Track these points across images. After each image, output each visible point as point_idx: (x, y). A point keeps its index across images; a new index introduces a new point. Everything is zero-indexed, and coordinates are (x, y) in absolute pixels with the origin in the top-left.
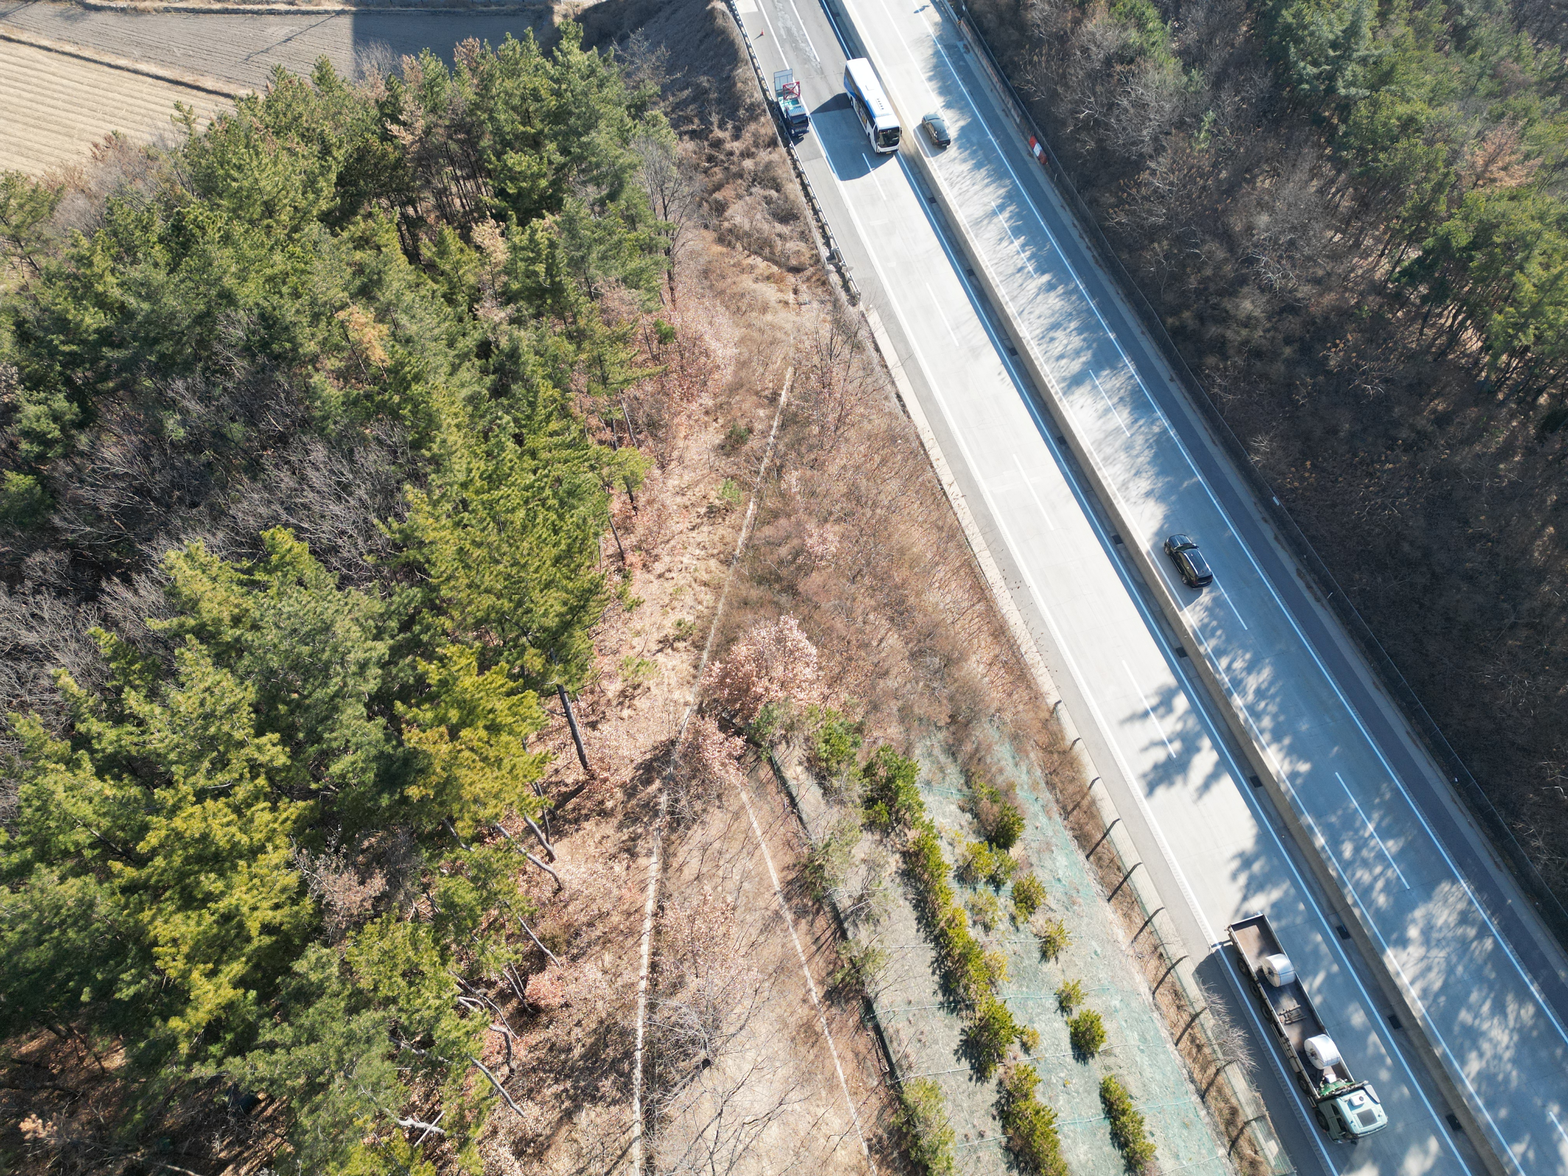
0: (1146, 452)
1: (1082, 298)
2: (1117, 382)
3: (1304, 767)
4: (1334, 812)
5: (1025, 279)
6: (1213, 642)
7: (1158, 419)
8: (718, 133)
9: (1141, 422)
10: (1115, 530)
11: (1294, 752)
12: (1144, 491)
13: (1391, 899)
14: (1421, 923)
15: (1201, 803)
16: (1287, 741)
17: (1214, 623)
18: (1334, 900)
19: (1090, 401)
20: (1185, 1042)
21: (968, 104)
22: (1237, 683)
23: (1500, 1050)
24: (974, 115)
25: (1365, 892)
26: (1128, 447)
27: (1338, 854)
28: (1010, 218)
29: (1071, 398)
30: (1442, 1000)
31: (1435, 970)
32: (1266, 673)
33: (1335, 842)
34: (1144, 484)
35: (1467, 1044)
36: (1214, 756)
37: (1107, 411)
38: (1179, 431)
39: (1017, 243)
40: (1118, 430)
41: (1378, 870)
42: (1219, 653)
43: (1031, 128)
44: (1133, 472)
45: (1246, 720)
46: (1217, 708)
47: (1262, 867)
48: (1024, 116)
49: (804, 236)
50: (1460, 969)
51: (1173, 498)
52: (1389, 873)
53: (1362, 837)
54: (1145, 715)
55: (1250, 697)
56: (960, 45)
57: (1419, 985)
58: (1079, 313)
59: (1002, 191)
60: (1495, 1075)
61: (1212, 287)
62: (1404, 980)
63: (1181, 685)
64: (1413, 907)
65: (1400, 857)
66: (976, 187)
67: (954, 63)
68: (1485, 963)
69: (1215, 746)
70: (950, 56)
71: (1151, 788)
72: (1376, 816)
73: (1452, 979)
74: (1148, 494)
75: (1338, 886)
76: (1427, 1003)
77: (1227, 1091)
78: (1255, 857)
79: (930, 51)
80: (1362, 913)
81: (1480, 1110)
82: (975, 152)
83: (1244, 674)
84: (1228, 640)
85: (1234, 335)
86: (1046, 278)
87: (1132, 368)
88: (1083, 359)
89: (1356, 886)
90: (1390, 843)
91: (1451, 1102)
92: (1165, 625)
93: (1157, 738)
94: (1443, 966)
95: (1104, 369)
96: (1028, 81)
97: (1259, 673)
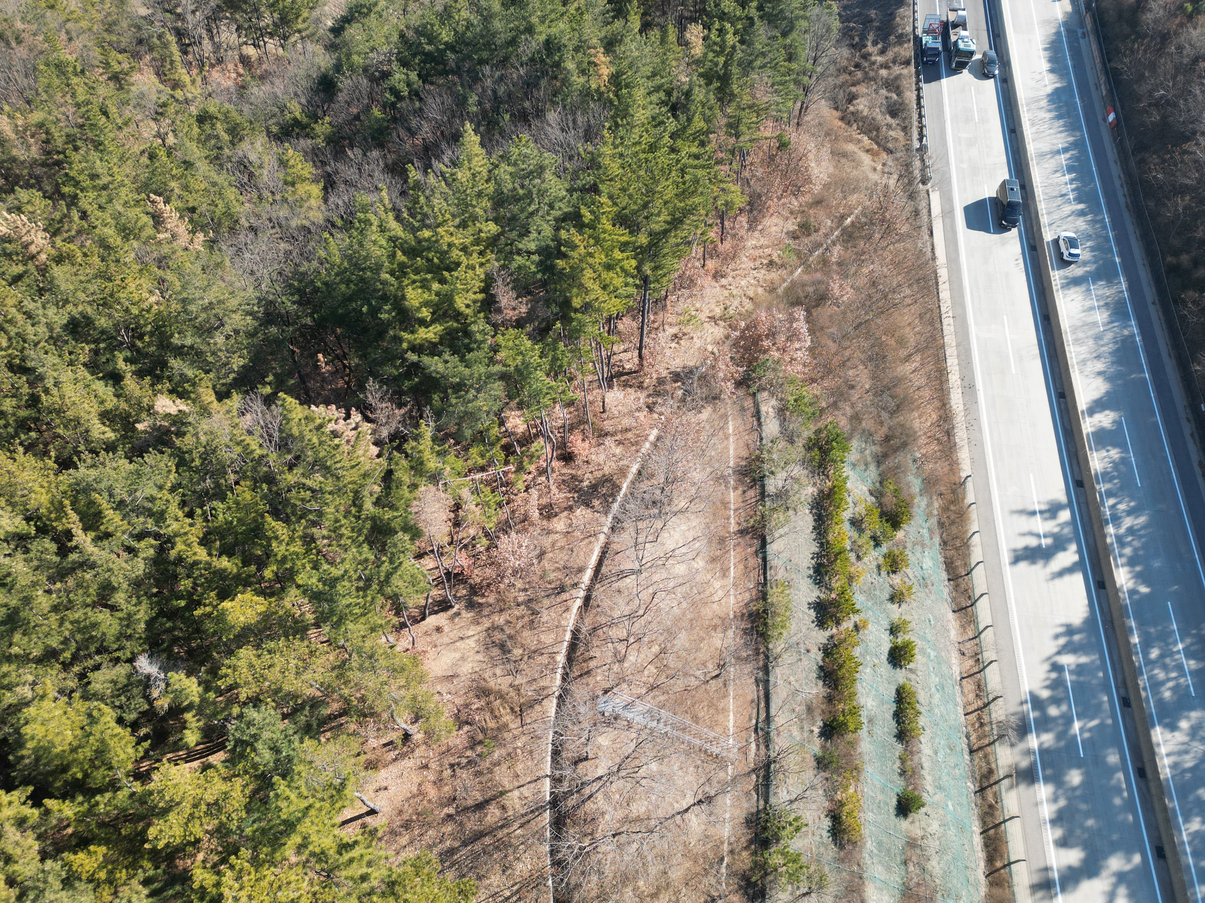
0: (1111, 345)
1: (1104, 228)
2: (1108, 292)
3: (1144, 589)
4: (1155, 626)
5: (1064, 203)
6: (1108, 486)
7: (1131, 326)
8: (870, 49)
9: (1116, 324)
10: (1063, 388)
11: (1139, 577)
12: (1098, 370)
13: (1175, 698)
14: (1193, 722)
15: (1051, 583)
16: (1138, 569)
17: (1115, 474)
18: (1128, 679)
19: (1080, 298)
20: (973, 717)
21: (1069, 73)
22: (1116, 519)
24: (1070, 82)
25: (1156, 685)
26: (1098, 338)
27: (1146, 654)
28: (1070, 159)
29: (1066, 292)
30: (1188, 775)
31: (1192, 755)
32: (1142, 520)
33: (1147, 645)
34: (1100, 366)
35: (1196, 810)
36: (1076, 558)
37: (1092, 308)
38: (1144, 339)
39: (1068, 177)
40: (1095, 324)
41: (1174, 675)
42: (1110, 494)
43: (1113, 100)
44: (1095, 355)
45: (1112, 544)
46: (1092, 528)
47: (1081, 639)
48: (1110, 91)
49: (906, 129)
51: (1119, 382)
52: (1182, 680)
53: (1170, 650)
54: (1033, 513)
55: (1122, 531)
56: (1080, 32)
57: (1172, 759)
58: (1098, 237)
59: (1071, 139)
62: (1163, 750)
63: (1070, 505)
64: (1192, 708)
65: (1195, 673)
66: (1052, 131)
67: (1070, 44)
69: (1079, 551)
70: (1068, 37)
71: (1016, 560)
72: (1188, 641)
74: (1100, 373)
75: (1136, 672)
76: (1174, 772)
77: (991, 758)
78: (1079, 631)
79: (1054, 31)
80: (1147, 696)
81: (1186, 854)
82: (1060, 107)
83: (1123, 514)
84: (1121, 488)
86: (1081, 206)
87: (1124, 286)
88: (1088, 269)
89: (1150, 678)
90: (1192, 662)
91: (1165, 838)
92: (1074, 462)
93: (1035, 530)
94: (1200, 755)
95: (1101, 280)
96: (1123, 64)
97: (1137, 517)
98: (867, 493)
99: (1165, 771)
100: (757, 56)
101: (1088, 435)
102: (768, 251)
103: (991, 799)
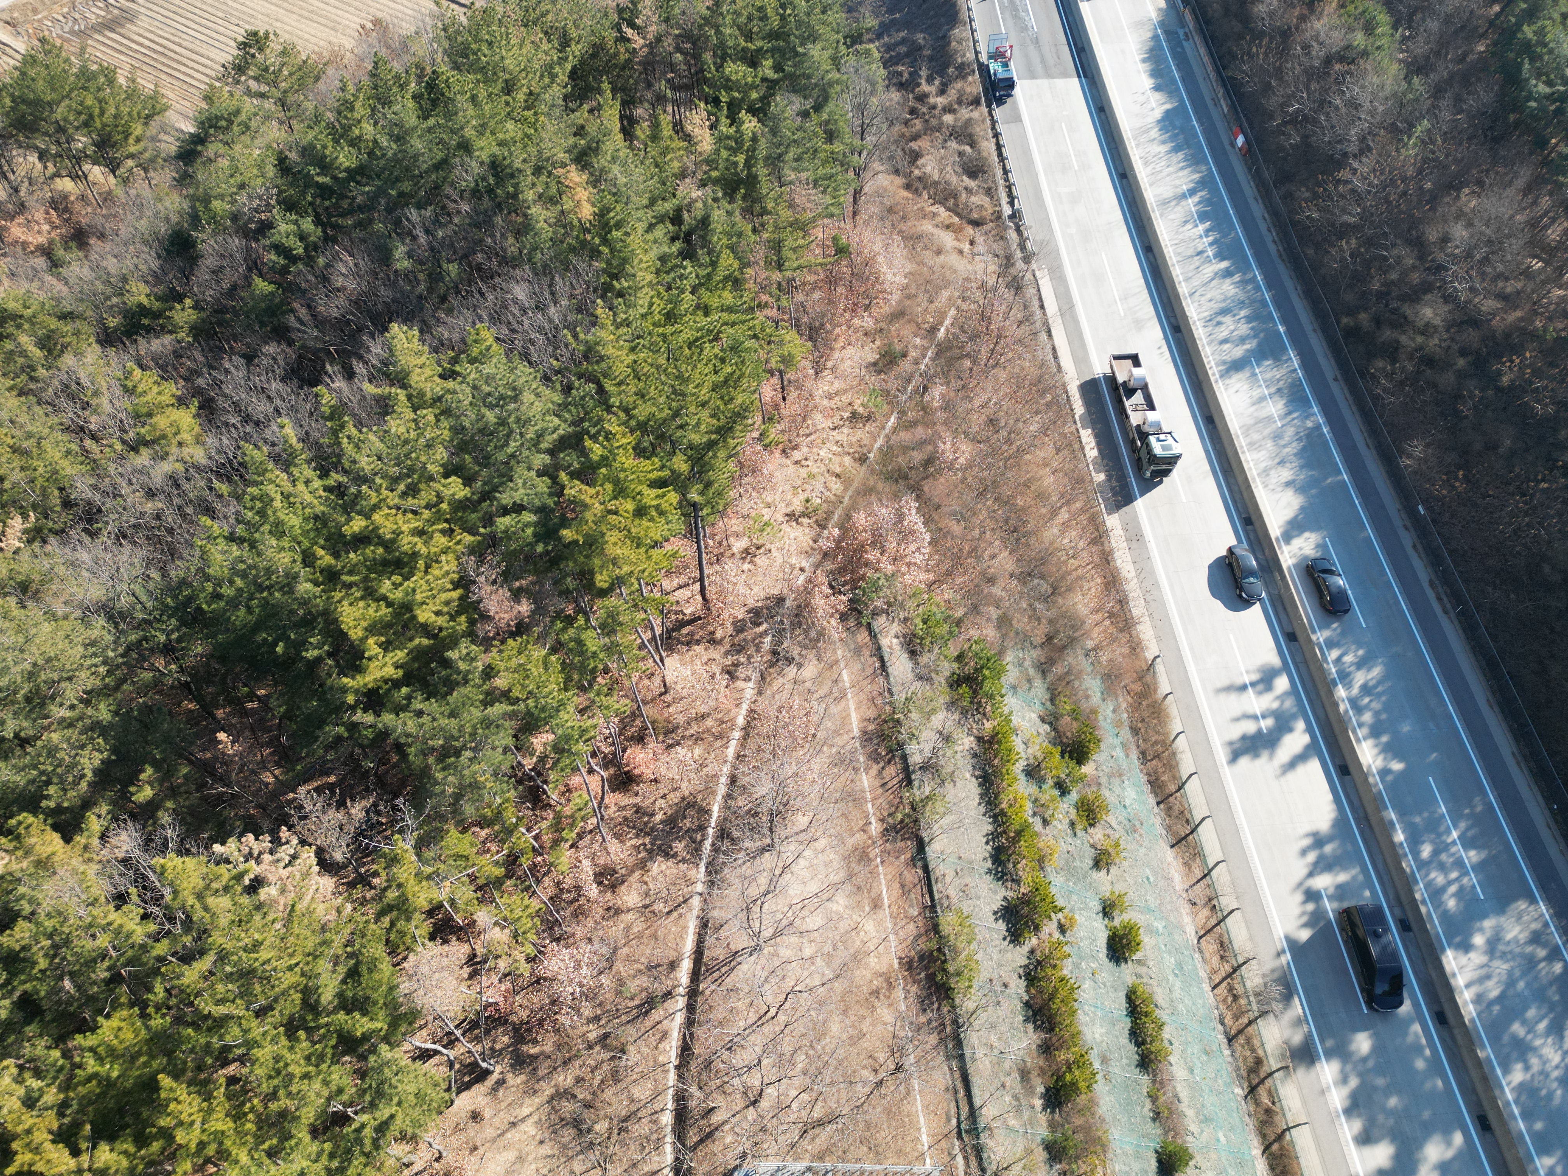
0: (1294, 444)
1: (1258, 288)
2: (1277, 373)
3: (1397, 766)
4: (1420, 813)
5: (1203, 263)
7: (1314, 414)
8: (925, 87)
9: (1295, 415)
10: (1247, 512)
11: (1390, 750)
12: (1284, 480)
13: (1462, 905)
14: (1488, 934)
15: (1283, 780)
16: (1385, 739)
18: (1402, 893)
19: (1246, 387)
20: (1223, 989)
22: (1345, 677)
23: (1548, 1067)
24: (1181, 100)
25: (1436, 893)
26: (1277, 437)
27: (1416, 854)
28: (1199, 203)
29: (1227, 381)
30: (1496, 1008)
31: (1495, 980)
32: (1376, 672)
33: (1415, 841)
34: (1286, 474)
35: (1515, 1055)
36: (1306, 739)
37: (1262, 399)
38: (1333, 430)
39: (1201, 228)
40: (1269, 419)
41: (1454, 875)
42: (1331, 644)
43: (1238, 119)
44: (1277, 460)
45: (1346, 711)
46: (1318, 694)
47: (1334, 850)
48: (1233, 107)
49: (990, 192)
50: (1521, 985)
51: (1313, 491)
52: (1465, 880)
53: (1444, 842)
54: (1243, 688)
55: (1355, 691)
56: (1181, 32)
57: (1474, 990)
58: (1252, 302)
59: (1196, 176)
60: (1538, 1090)
61: (1395, 292)
62: (1459, 981)
63: (1285, 667)
64: (1484, 916)
65: (1479, 868)
66: (1171, 169)
67: (1172, 50)
68: (1551, 984)
69: (1309, 729)
70: (1168, 41)
71: (1235, 756)
72: (1463, 825)
73: (1511, 992)
74: (1288, 484)
75: (1409, 883)
76: (1479, 1008)
77: (1256, 1043)
78: (1329, 839)
79: (1149, 35)
80: (1429, 911)
81: (1515, 1118)
82: (1176, 135)
83: (1352, 668)
84: (1343, 634)
85: (1408, 340)
86: (1225, 264)
87: (1296, 363)
88: (1247, 346)
89: (1428, 886)
90: (1472, 853)
91: (1485, 1103)
92: (1280, 609)
93: (1251, 711)
94: (1504, 977)
95: (1266, 359)
96: (1243, 71)
97: (1369, 670)
98: (1038, 721)
99: (1469, 1011)
100: (789, 145)
101: (1289, 568)
102: (846, 398)
103: (1266, 1100)
